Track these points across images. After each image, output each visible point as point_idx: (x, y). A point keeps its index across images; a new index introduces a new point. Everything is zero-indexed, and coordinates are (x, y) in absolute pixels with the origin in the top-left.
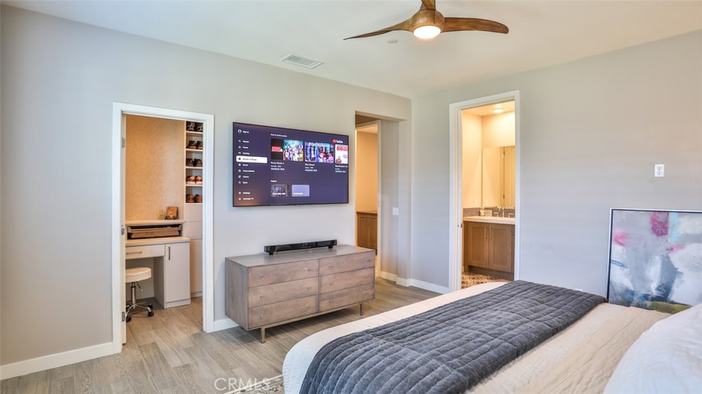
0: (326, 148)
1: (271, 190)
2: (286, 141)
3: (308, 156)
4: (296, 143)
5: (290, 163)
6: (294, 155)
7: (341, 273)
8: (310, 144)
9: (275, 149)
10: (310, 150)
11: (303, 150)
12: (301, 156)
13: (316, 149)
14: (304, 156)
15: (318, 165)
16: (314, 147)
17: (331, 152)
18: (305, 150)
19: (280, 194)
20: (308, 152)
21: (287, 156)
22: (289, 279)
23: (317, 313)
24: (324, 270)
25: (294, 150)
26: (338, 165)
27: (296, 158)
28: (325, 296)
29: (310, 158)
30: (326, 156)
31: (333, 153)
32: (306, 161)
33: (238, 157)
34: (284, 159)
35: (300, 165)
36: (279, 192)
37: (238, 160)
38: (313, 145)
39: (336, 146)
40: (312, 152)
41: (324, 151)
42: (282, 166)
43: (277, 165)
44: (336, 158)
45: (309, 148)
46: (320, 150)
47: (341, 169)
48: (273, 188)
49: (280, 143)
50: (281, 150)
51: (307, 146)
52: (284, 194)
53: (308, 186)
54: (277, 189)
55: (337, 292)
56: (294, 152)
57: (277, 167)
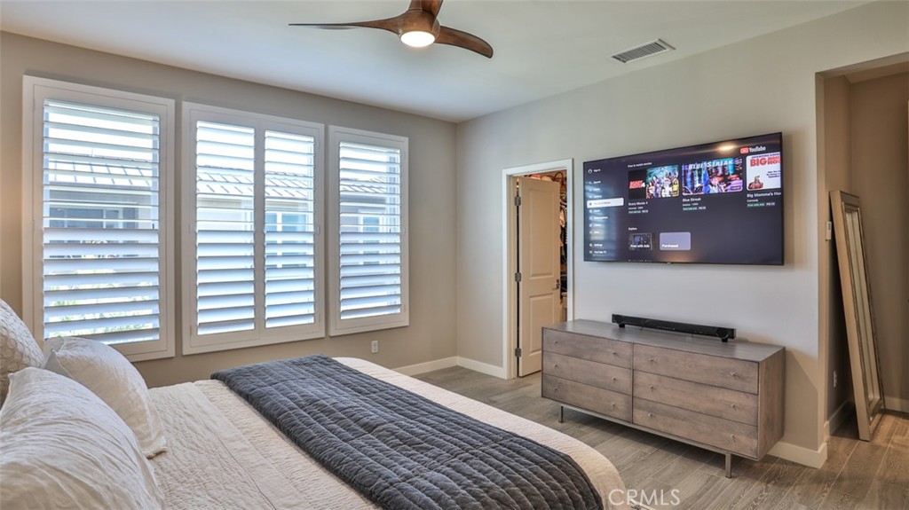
0: (724, 167)
1: (628, 240)
2: (649, 171)
3: (689, 186)
4: (667, 170)
5: (657, 201)
6: (663, 188)
7: (673, 378)
8: (691, 167)
9: (634, 185)
10: (692, 176)
11: (679, 178)
12: (676, 187)
13: (703, 172)
14: (680, 187)
15: (708, 199)
16: (700, 170)
17: (736, 172)
18: (682, 178)
19: (641, 246)
20: (689, 180)
21: (651, 192)
22: (588, 357)
23: (629, 422)
24: (639, 362)
25: (662, 181)
26: (753, 192)
27: (667, 192)
28: (643, 403)
29: (693, 188)
30: (726, 180)
31: (741, 173)
32: (684, 194)
33: (588, 202)
34: (648, 197)
35: (675, 201)
36: (639, 243)
37: (589, 206)
38: (698, 166)
39: (749, 158)
40: (697, 178)
41: (720, 172)
42: (645, 207)
43: (637, 206)
44: (750, 179)
45: (689, 174)
46: (712, 173)
47: (761, 200)
48: (631, 238)
49: (641, 174)
50: (643, 185)
51: (686, 172)
52: (648, 246)
53: (689, 234)
54: (637, 239)
55: (665, 407)
56: (663, 183)
57: (637, 210)
